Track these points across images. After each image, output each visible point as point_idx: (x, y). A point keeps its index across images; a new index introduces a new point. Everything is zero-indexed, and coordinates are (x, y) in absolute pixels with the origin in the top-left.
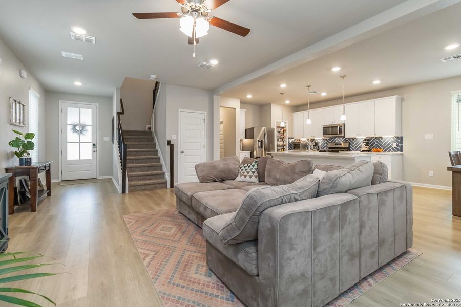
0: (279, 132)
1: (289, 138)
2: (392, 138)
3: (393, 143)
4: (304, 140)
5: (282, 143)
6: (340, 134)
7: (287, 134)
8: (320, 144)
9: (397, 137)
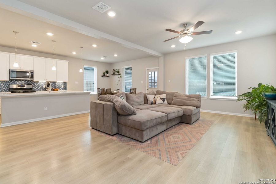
2: (62, 82)
6: (31, 78)
9: (64, 82)
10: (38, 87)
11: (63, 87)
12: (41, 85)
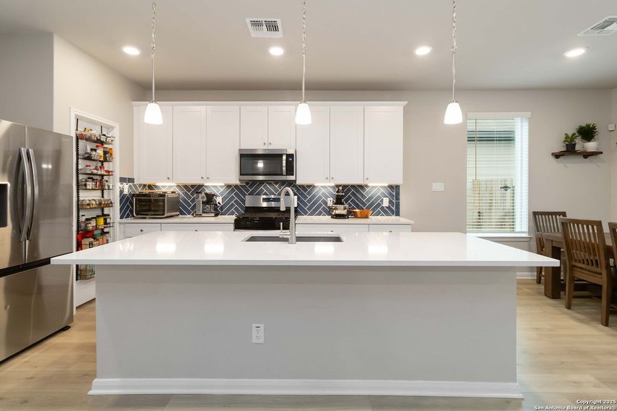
0: (89, 158)
1: (122, 180)
2: (384, 187)
3: (384, 199)
4: (167, 186)
5: (96, 195)
6: (287, 174)
7: (117, 167)
8: (219, 200)
9: (391, 187)
10: (314, 204)
11: (386, 203)
12: (320, 197)
